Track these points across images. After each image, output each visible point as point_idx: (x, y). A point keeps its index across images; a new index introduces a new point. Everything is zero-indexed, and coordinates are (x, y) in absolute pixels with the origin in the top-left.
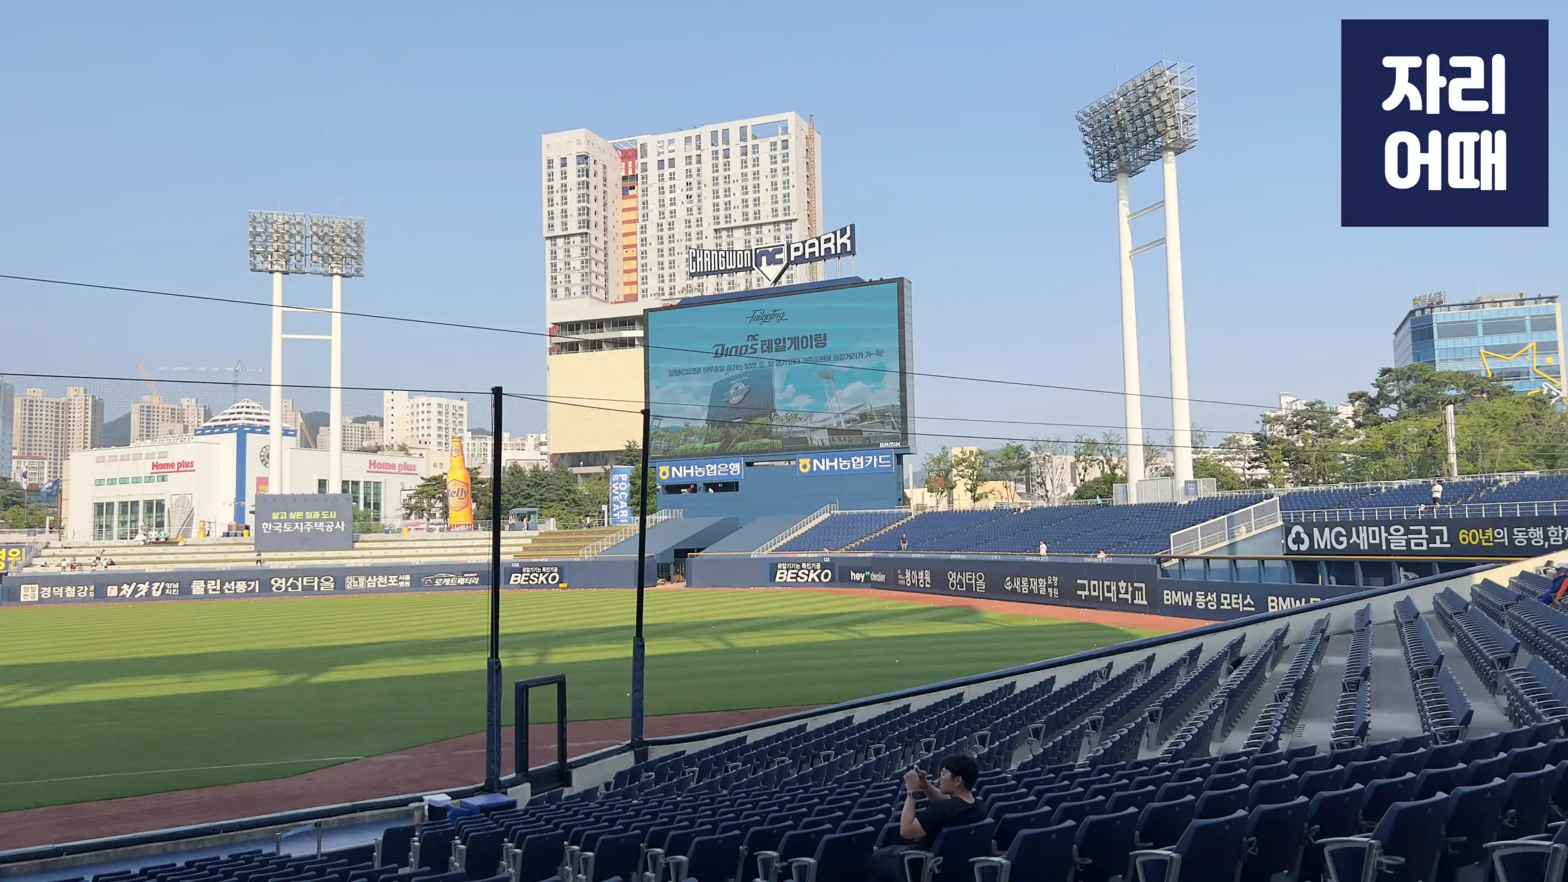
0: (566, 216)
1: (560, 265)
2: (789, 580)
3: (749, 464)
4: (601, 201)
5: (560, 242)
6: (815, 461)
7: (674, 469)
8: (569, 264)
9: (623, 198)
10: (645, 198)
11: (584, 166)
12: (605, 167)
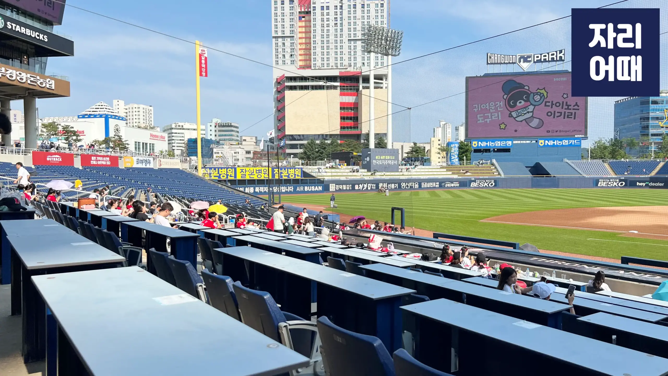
0: (284, 28)
1: (280, 50)
2: (604, 185)
4: (296, 22)
5: (280, 40)
6: (546, 141)
7: (480, 143)
8: (284, 50)
9: (299, 22)
10: (314, 23)
12: (296, 6)
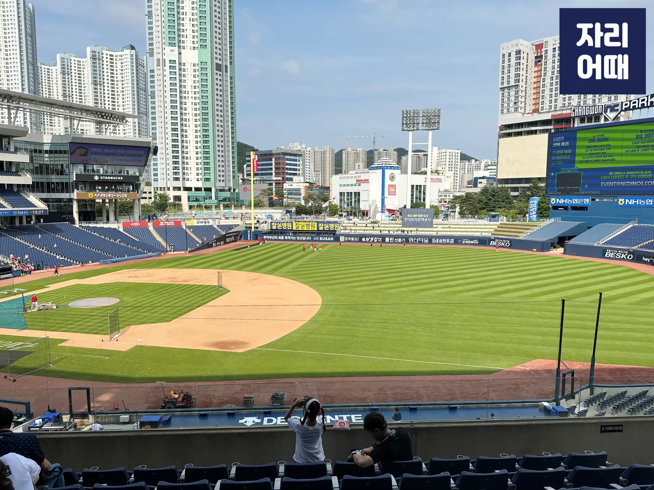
0: (509, 78)
1: (506, 99)
2: (611, 256)
3: (593, 200)
4: (525, 69)
5: (506, 90)
6: (627, 200)
7: (558, 200)
8: (509, 99)
9: (535, 67)
10: (545, 66)
11: (519, 55)
12: (528, 54)
